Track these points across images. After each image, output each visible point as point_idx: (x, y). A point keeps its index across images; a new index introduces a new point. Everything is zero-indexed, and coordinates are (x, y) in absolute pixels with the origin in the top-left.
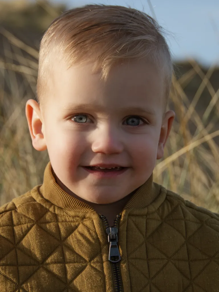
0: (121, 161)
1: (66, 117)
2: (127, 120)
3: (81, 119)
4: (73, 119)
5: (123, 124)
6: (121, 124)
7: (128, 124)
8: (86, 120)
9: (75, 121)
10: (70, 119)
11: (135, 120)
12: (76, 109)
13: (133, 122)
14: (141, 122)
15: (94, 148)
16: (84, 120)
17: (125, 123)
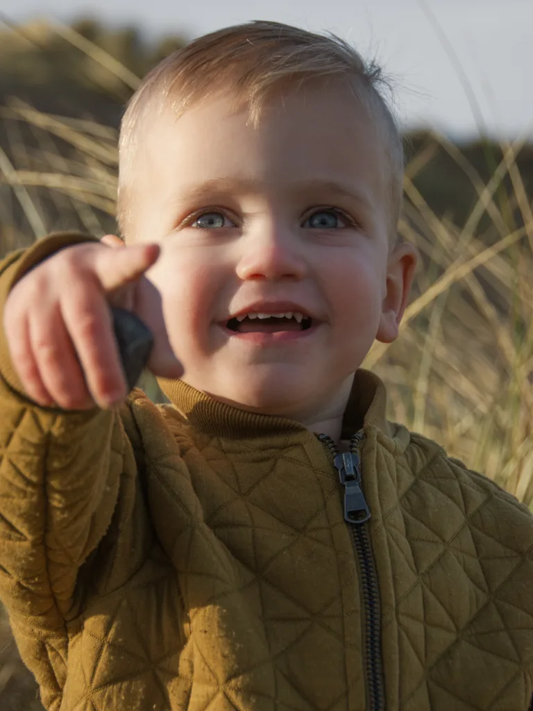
0: (303, 297)
1: (179, 223)
2: (311, 218)
3: (211, 222)
4: (194, 225)
5: (302, 226)
6: (297, 225)
7: (312, 226)
8: (223, 223)
9: (200, 226)
10: (189, 225)
11: (326, 217)
12: (200, 195)
13: (323, 223)
14: (340, 224)
15: (242, 271)
16: (218, 224)
17: (308, 224)
